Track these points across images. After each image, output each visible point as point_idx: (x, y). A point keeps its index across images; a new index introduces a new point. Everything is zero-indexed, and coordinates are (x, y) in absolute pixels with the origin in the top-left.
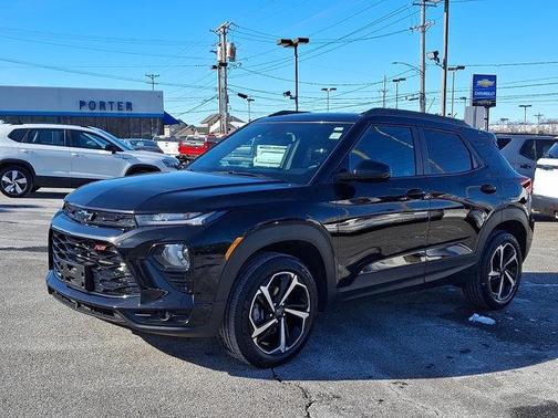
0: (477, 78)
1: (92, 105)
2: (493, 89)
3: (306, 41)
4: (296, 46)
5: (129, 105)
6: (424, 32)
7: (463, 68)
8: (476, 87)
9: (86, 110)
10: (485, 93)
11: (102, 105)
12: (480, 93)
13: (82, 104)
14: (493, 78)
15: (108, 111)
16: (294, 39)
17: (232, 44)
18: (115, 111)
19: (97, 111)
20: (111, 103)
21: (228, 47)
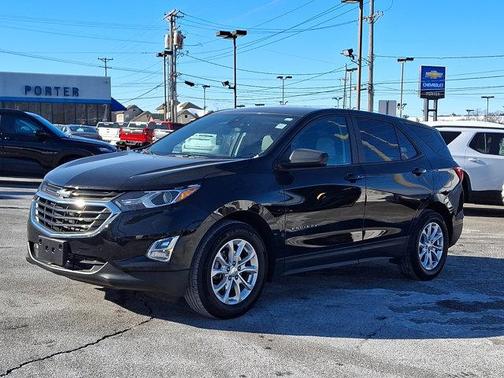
0: (425, 69)
1: (38, 90)
2: (442, 80)
3: (244, 33)
4: (235, 37)
5: (76, 91)
6: (372, 23)
7: (412, 59)
8: (424, 79)
9: (31, 95)
10: (433, 85)
11: (48, 90)
12: (428, 85)
13: (28, 89)
14: (442, 70)
15: (54, 96)
16: (233, 31)
17: (180, 32)
18: (61, 97)
19: (43, 96)
20: (57, 88)
21: (175, 35)
